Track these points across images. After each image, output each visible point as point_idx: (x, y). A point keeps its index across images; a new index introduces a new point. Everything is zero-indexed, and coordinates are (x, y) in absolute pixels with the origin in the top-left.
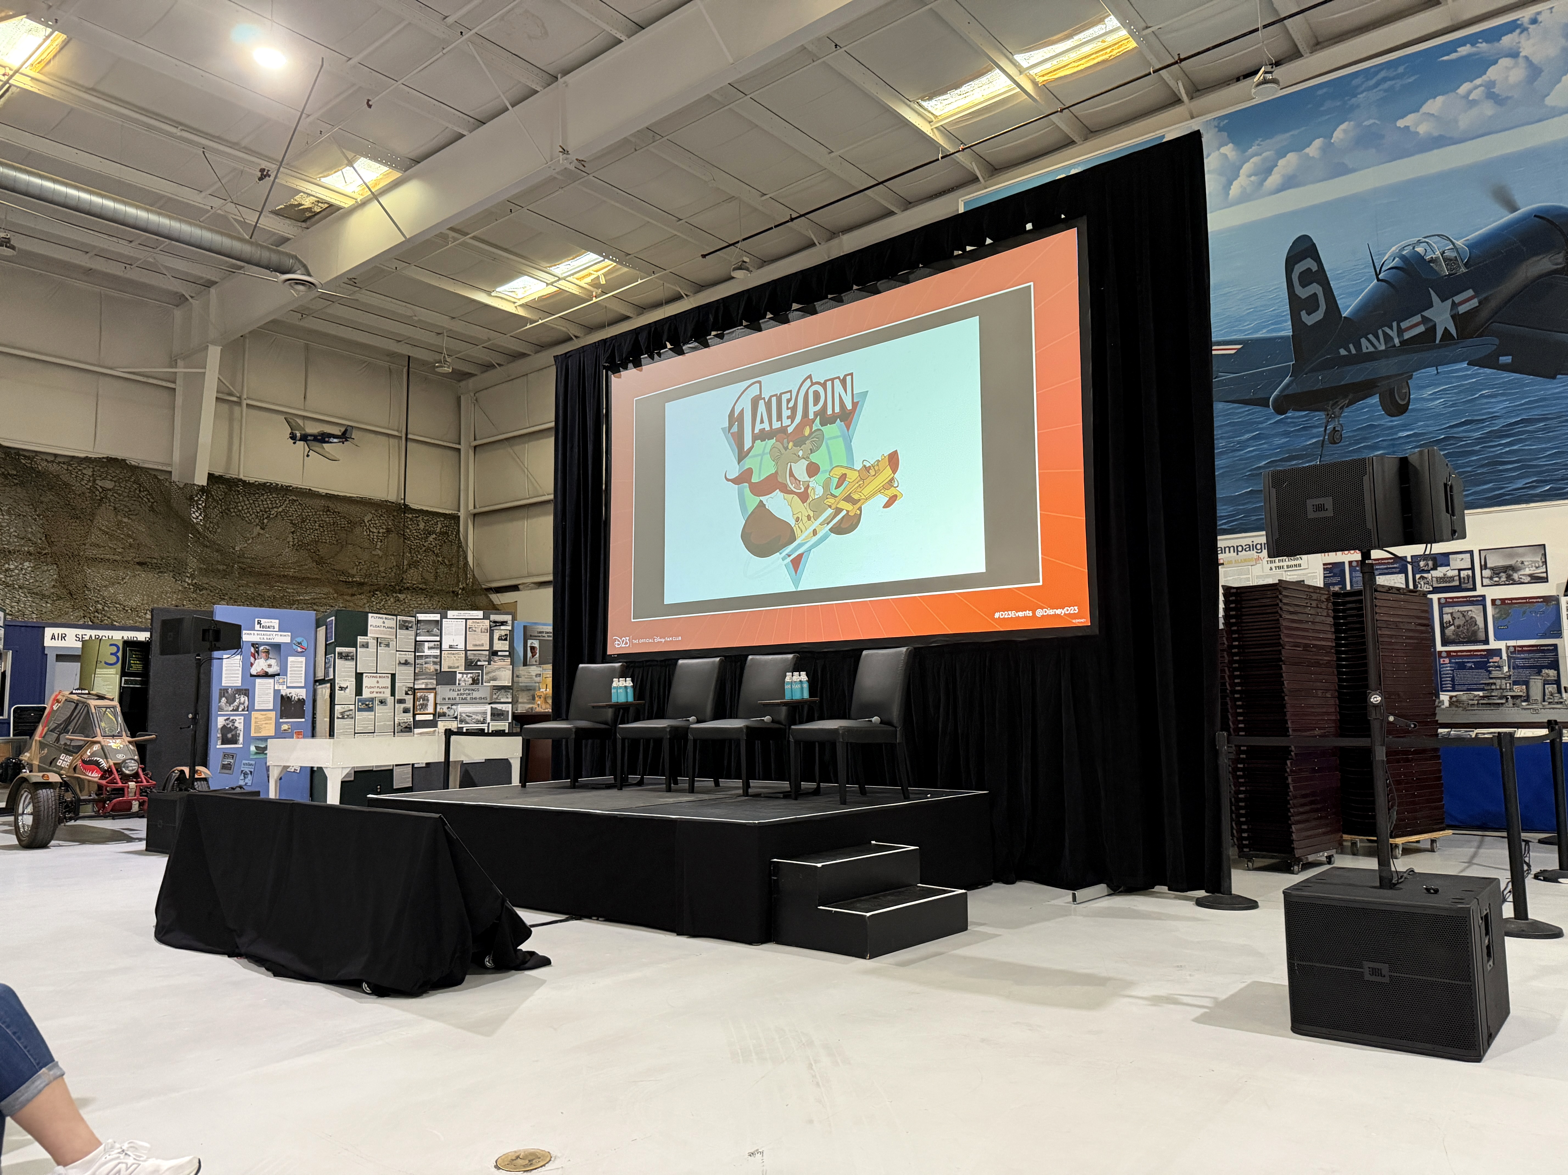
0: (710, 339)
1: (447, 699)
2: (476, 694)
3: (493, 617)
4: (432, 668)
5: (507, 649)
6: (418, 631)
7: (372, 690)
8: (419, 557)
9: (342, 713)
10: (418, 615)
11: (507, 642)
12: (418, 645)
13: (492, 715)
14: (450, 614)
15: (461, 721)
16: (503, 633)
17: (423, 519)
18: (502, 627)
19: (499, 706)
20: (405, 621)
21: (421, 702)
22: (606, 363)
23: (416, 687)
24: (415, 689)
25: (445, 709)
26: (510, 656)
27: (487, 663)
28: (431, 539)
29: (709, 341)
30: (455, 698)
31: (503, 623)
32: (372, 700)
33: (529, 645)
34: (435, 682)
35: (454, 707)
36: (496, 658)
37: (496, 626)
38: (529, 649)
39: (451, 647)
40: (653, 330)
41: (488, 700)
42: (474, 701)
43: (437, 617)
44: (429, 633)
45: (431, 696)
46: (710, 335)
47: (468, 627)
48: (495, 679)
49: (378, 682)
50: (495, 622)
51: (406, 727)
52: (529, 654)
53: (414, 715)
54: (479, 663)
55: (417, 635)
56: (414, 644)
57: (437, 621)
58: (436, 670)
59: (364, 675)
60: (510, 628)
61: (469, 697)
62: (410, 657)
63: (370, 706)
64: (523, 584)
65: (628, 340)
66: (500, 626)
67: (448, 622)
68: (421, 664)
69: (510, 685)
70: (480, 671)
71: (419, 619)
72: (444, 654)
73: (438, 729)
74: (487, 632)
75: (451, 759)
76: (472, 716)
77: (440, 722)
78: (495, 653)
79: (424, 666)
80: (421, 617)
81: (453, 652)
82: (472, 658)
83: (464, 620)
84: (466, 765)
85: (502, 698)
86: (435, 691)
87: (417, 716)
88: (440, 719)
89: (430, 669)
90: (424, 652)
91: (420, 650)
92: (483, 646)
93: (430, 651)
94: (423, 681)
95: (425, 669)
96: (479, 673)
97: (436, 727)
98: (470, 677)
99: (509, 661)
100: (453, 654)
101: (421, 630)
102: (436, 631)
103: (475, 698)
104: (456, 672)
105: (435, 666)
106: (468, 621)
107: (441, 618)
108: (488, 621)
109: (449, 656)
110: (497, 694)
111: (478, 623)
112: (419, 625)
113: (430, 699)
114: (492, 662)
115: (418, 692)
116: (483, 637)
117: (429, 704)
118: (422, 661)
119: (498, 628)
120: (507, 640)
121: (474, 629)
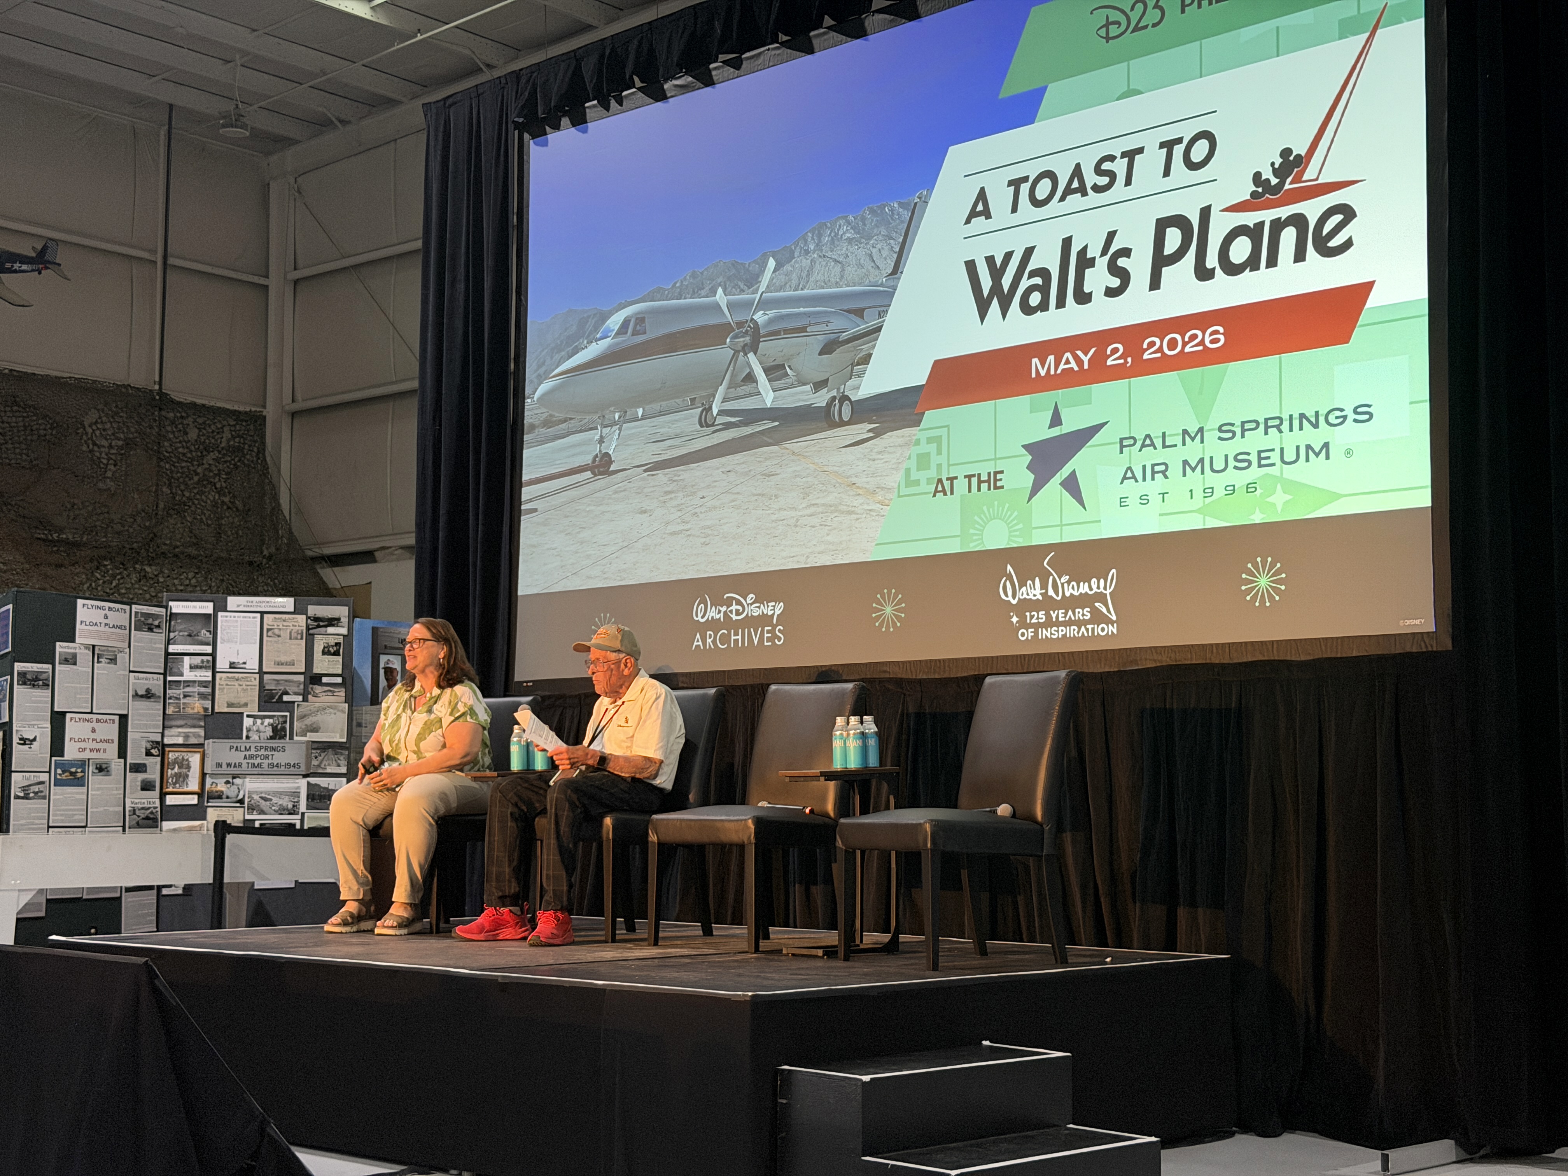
0: (715, 68)
1: (224, 766)
2: (279, 758)
3: (313, 610)
4: (197, 706)
5: (340, 672)
6: (172, 635)
7: (83, 745)
8: (187, 494)
9: (25, 789)
10: (171, 603)
11: (340, 659)
12: (170, 661)
13: (310, 797)
14: (233, 602)
15: (251, 809)
16: (332, 641)
17: (195, 421)
18: (331, 630)
19: (323, 782)
20: (148, 615)
21: (176, 770)
22: (519, 116)
23: (167, 741)
24: (164, 746)
25: (221, 787)
26: (343, 684)
27: (300, 698)
28: (210, 458)
30: (240, 765)
31: (333, 622)
32: (83, 764)
33: (382, 665)
34: (202, 734)
35: (237, 781)
36: (318, 689)
37: (318, 626)
38: (382, 672)
39: (232, 665)
40: (607, 52)
41: (303, 770)
42: (276, 771)
43: (207, 608)
44: (192, 638)
45: (195, 759)
46: (716, 61)
47: (265, 627)
48: (315, 729)
49: (94, 731)
50: (316, 619)
51: (147, 818)
52: (383, 682)
53: (163, 796)
54: (286, 698)
55: (169, 642)
56: (163, 660)
57: (207, 616)
58: (206, 709)
59: (68, 716)
60: (344, 631)
61: (266, 762)
62: (156, 684)
63: (79, 775)
64: (383, 548)
65: (561, 71)
66: (326, 626)
67: (229, 618)
68: (177, 698)
69: (344, 740)
70: (288, 714)
71: (174, 611)
72: (221, 679)
73: (205, 822)
74: (302, 638)
75: (227, 879)
76: (271, 800)
77: (209, 810)
78: (315, 679)
79: (182, 701)
80: (177, 607)
81: (236, 675)
82: (274, 688)
83: (258, 615)
84: (260, 893)
85: (329, 765)
86: (201, 750)
87: (168, 797)
88: (209, 804)
89: (193, 709)
90: (182, 675)
91: (175, 670)
92: (293, 665)
93: (193, 674)
94: (180, 730)
95: (183, 708)
96: (286, 716)
97: (204, 819)
98: (269, 725)
99: (344, 694)
100: (237, 680)
101: (176, 633)
102: (205, 634)
103: (277, 766)
104: (242, 713)
105: (203, 702)
106: (265, 616)
107: (216, 610)
108: (304, 617)
109: (229, 683)
110: (320, 758)
111: (284, 621)
112: (173, 623)
113: (192, 764)
114: (310, 697)
115: (169, 751)
116: (293, 647)
117: (190, 774)
118: (178, 692)
119: (322, 630)
120: (339, 655)
121: (277, 632)
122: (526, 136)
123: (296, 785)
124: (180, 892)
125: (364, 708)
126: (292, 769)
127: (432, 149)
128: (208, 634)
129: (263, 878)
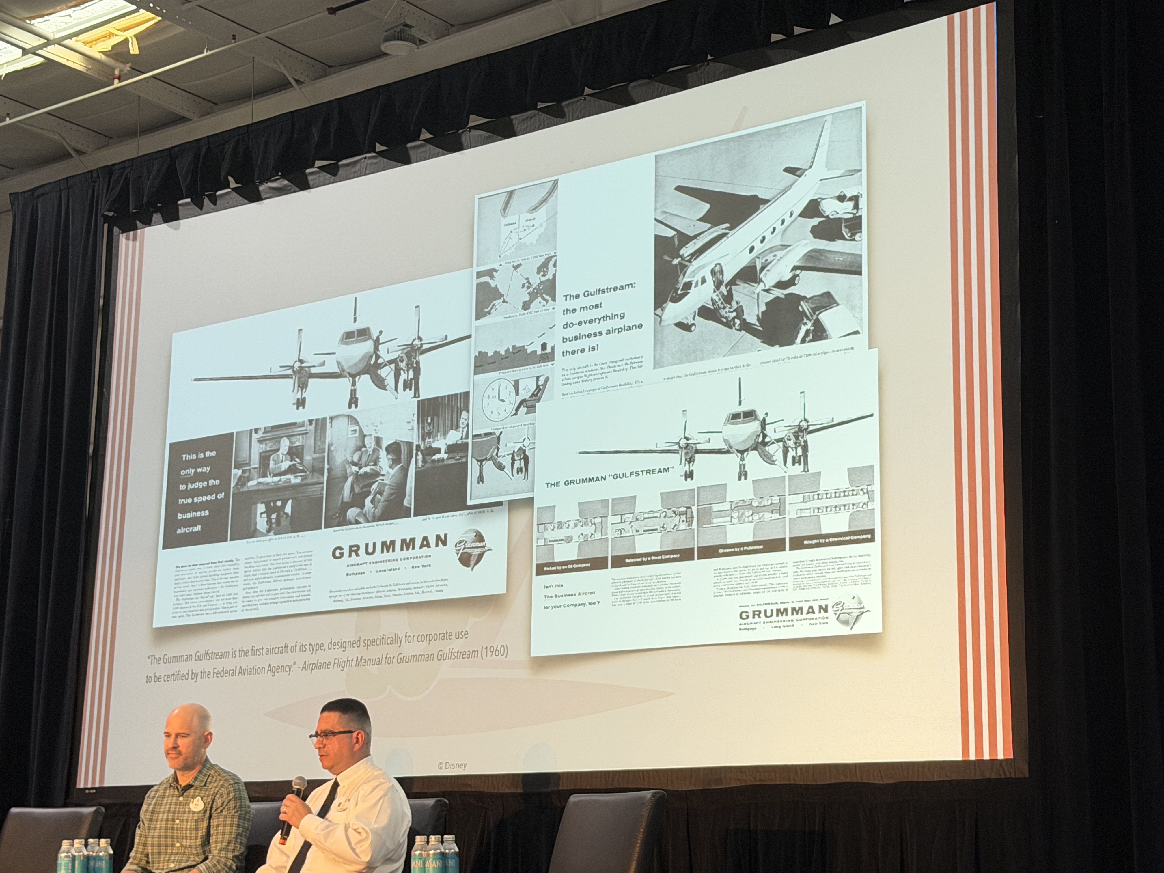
0: (312, 173)
22: (109, 211)
29: (310, 178)
40: (203, 151)
46: (312, 166)
65: (156, 168)
122: (116, 229)
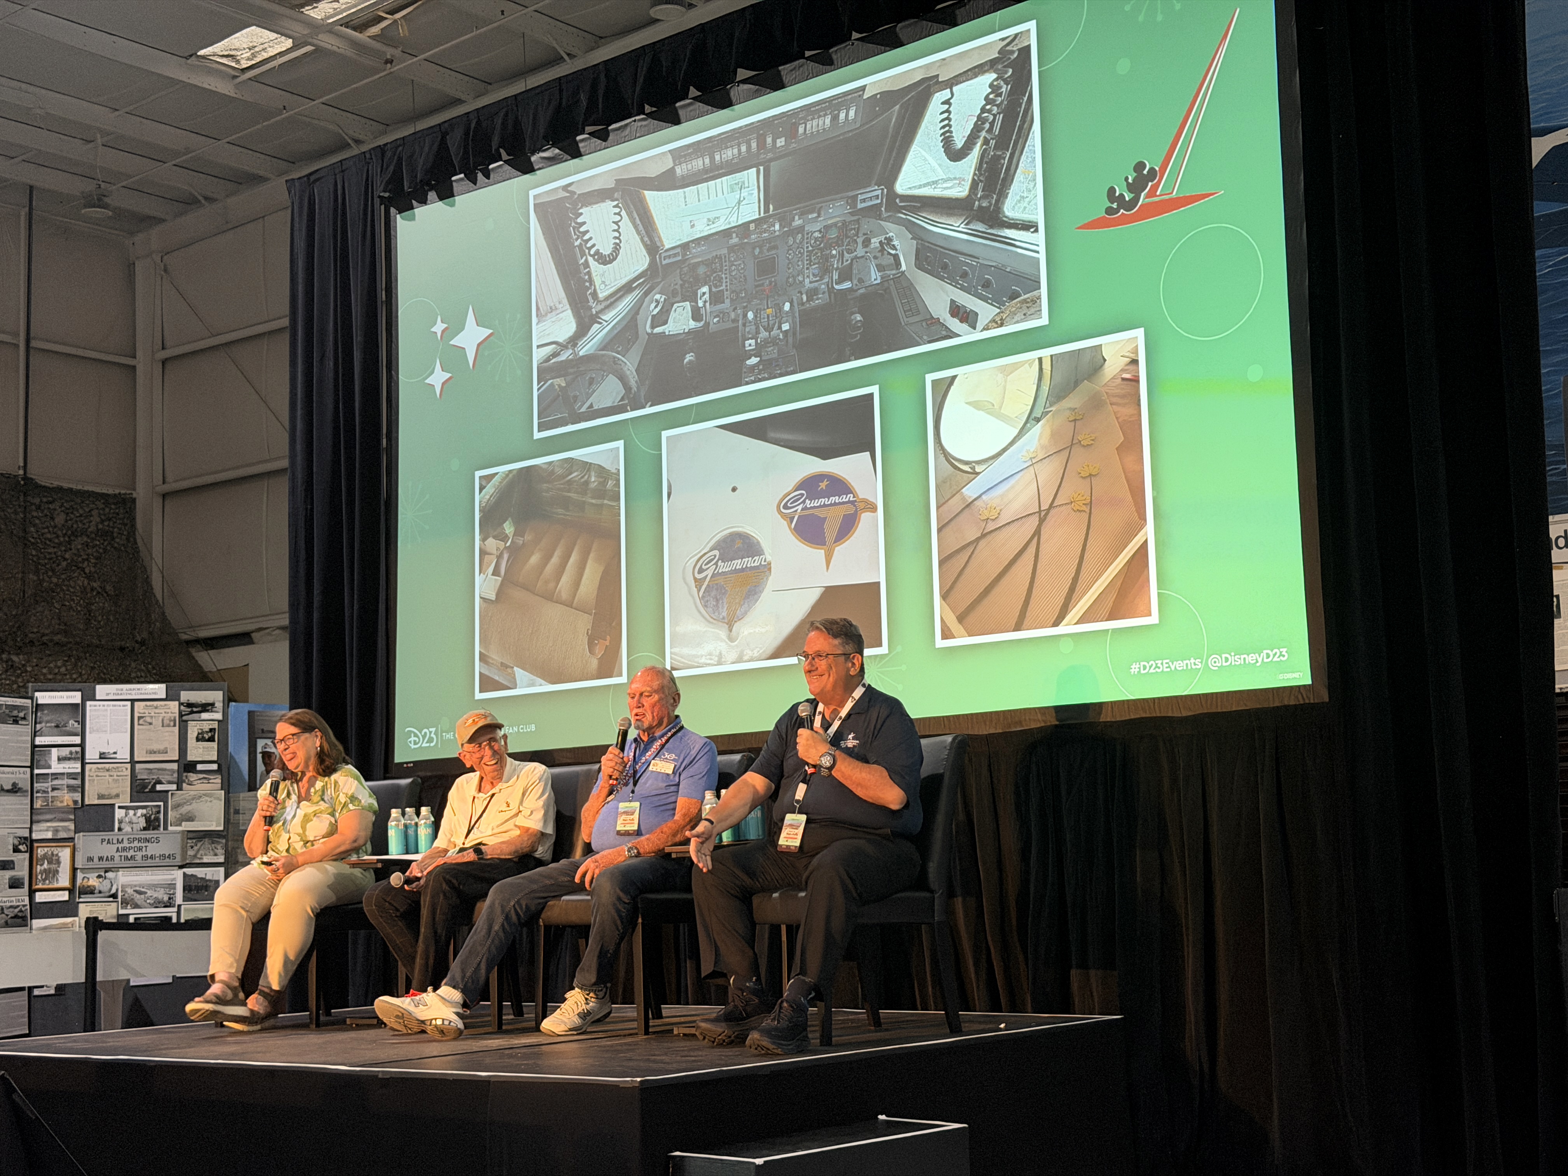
0: (582, 140)
1: (96, 860)
2: (153, 849)
3: (187, 696)
4: (67, 799)
5: (215, 758)
6: (38, 727)
8: (55, 580)
10: (37, 694)
11: (215, 745)
12: (37, 754)
13: (187, 888)
14: (102, 690)
15: (125, 903)
16: (206, 727)
17: (62, 506)
18: (205, 716)
19: (199, 872)
20: (13, 707)
21: (46, 866)
22: (385, 191)
23: (35, 836)
24: (32, 841)
25: (93, 881)
26: (219, 771)
27: (174, 787)
28: (78, 543)
29: (581, 145)
30: (112, 858)
31: (206, 707)
33: (259, 750)
34: (72, 827)
35: (110, 875)
36: (193, 777)
37: (192, 712)
38: (259, 757)
39: (102, 756)
40: (473, 125)
41: (178, 861)
42: (150, 863)
43: (75, 697)
44: (60, 729)
45: (65, 854)
46: (583, 133)
47: (136, 715)
48: (190, 819)
50: (189, 705)
51: (16, 917)
52: (260, 767)
53: (32, 893)
54: (159, 787)
55: (35, 734)
56: (29, 753)
57: (75, 706)
58: (75, 802)
60: (219, 716)
61: (139, 854)
62: (22, 777)
64: (260, 629)
65: (427, 145)
66: (200, 712)
67: (98, 708)
68: (44, 792)
69: (221, 828)
70: (161, 804)
71: (40, 702)
72: (90, 770)
73: (76, 919)
74: (175, 725)
75: (99, 977)
76: (146, 893)
77: (81, 905)
78: (190, 767)
79: (51, 794)
80: (43, 697)
81: (107, 766)
82: (145, 777)
83: (129, 703)
84: (135, 990)
85: (206, 855)
86: (71, 844)
87: (37, 894)
88: (81, 900)
89: (62, 802)
90: (49, 767)
91: (42, 763)
92: (166, 753)
93: (62, 766)
94: (49, 824)
95: (52, 802)
96: (159, 806)
97: (75, 914)
98: (142, 816)
99: (220, 781)
100: (108, 770)
101: (43, 724)
102: (73, 724)
103: (151, 857)
104: (114, 805)
105: (71, 794)
106: (136, 703)
107: (84, 700)
108: (177, 703)
109: (100, 774)
110: (196, 848)
111: (156, 708)
112: (39, 714)
113: (62, 859)
114: (184, 785)
115: (38, 847)
116: (167, 734)
117: (60, 869)
118: (45, 785)
119: (195, 716)
120: (214, 741)
121: (148, 720)
122: (393, 210)
123: (173, 877)
124: (52, 992)
125: (242, 795)
126: (167, 860)
127: (297, 225)
128: (76, 724)
129: (137, 974)
